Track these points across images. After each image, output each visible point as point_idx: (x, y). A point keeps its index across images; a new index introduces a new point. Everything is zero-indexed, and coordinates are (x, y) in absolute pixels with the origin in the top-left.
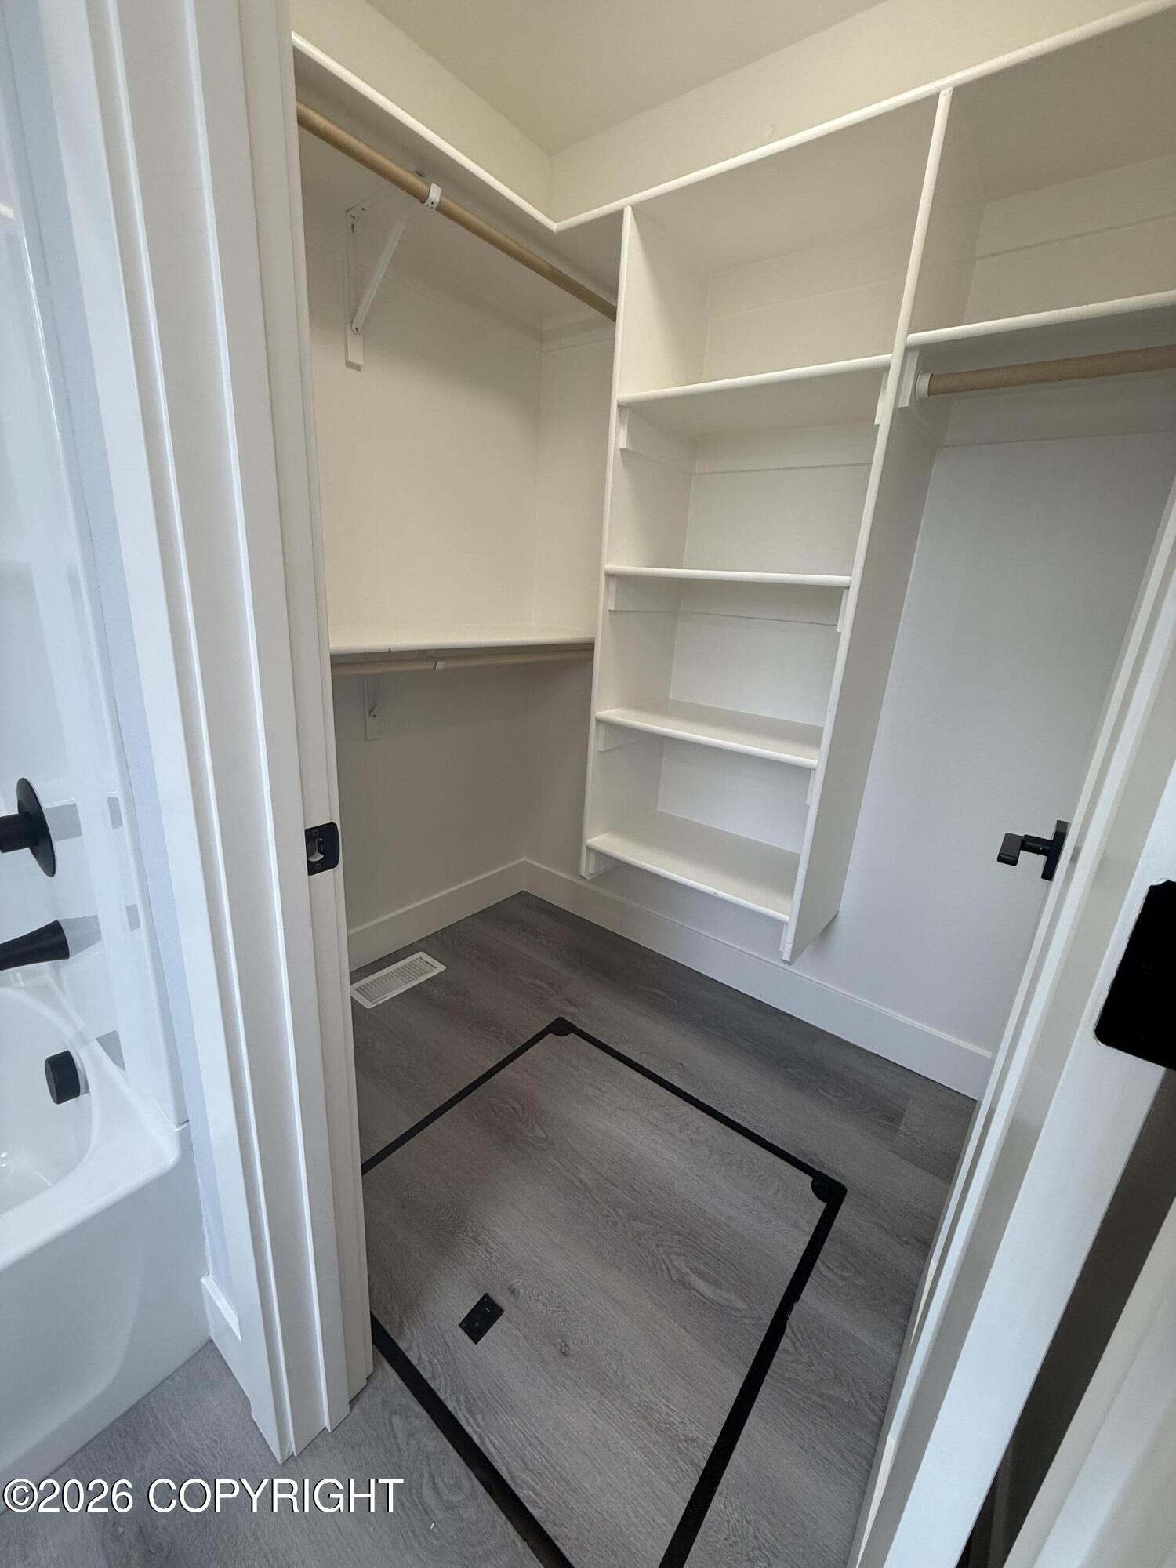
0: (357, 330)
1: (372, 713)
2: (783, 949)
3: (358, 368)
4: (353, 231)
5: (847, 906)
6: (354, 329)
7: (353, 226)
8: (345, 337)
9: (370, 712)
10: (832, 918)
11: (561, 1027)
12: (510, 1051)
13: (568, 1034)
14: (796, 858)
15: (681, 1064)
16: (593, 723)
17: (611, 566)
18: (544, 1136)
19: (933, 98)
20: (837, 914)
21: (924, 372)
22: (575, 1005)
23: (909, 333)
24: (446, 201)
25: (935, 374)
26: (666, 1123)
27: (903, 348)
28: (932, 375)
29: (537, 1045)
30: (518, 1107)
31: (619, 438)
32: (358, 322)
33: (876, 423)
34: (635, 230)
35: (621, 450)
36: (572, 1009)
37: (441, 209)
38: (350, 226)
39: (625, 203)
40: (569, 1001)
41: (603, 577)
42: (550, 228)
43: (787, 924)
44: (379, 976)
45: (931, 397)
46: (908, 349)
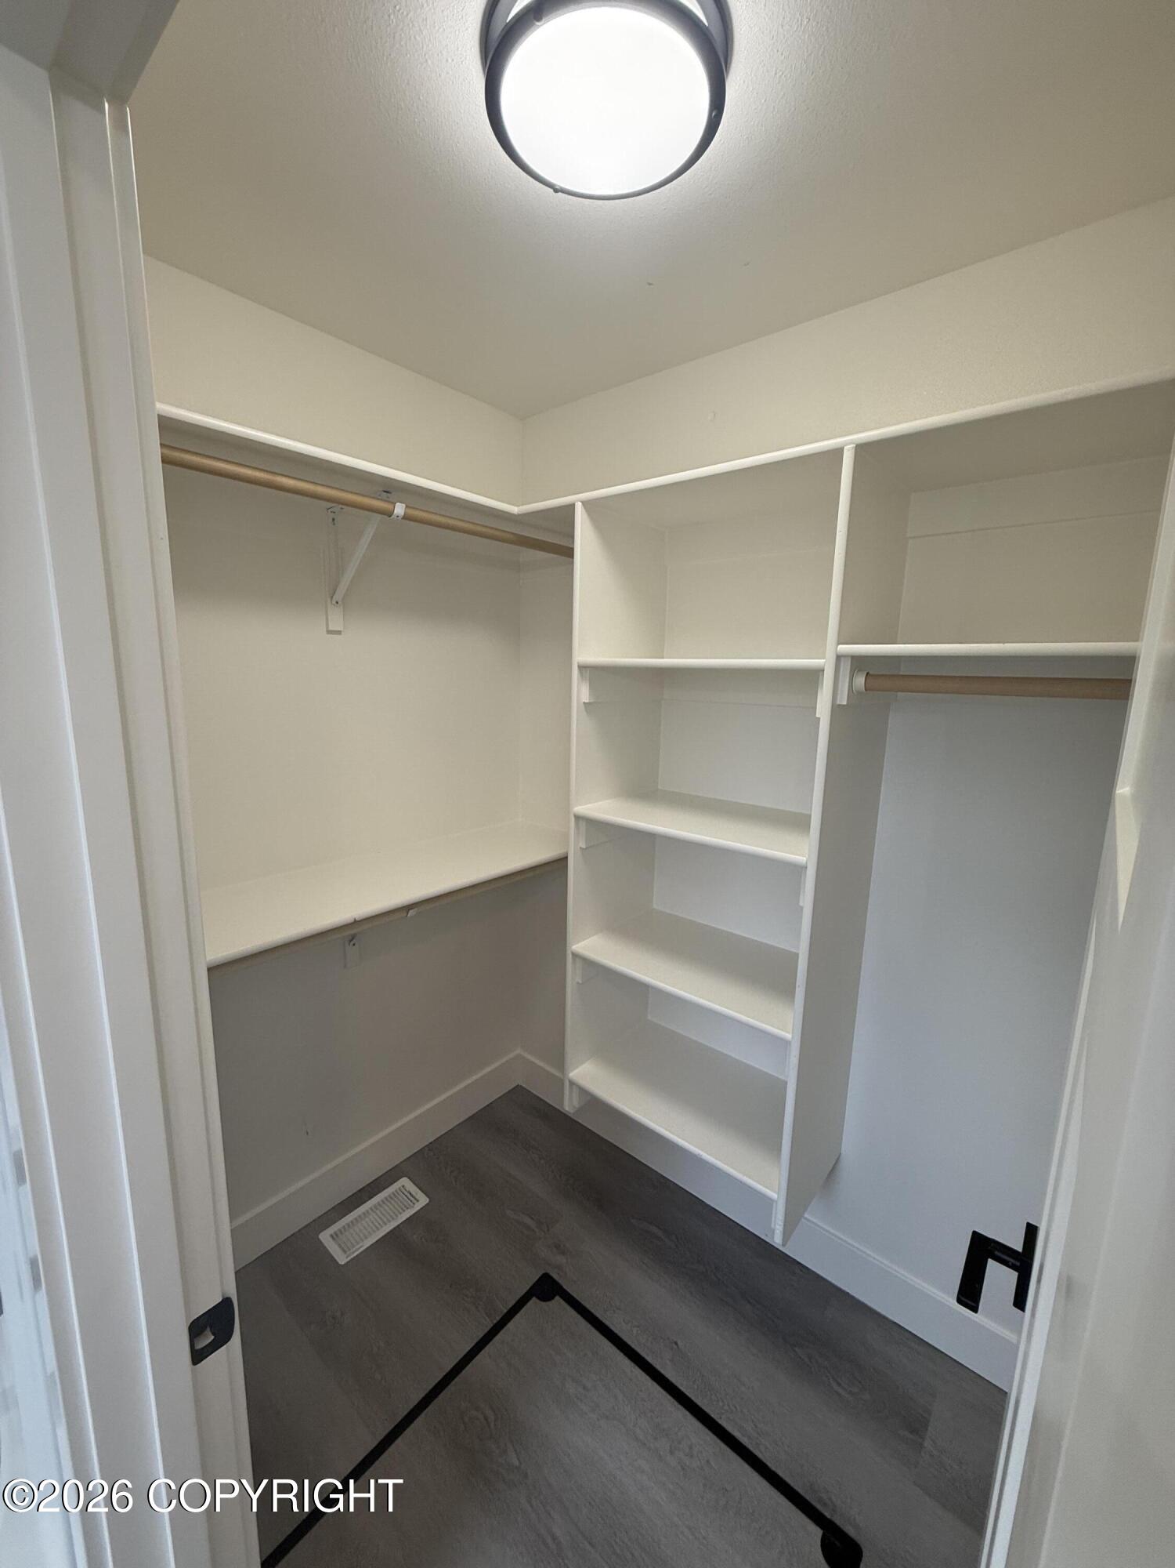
0: (337, 603)
1: (352, 943)
2: (775, 1225)
3: (339, 633)
4: (334, 524)
5: (850, 1144)
6: (334, 602)
7: (334, 520)
8: (326, 607)
9: (351, 941)
10: (831, 1166)
11: (547, 1288)
12: (488, 1324)
13: (553, 1298)
14: (784, 1085)
15: (676, 1343)
16: (569, 958)
17: (581, 809)
18: (516, 1463)
19: (838, 452)
20: (838, 1159)
21: (860, 670)
22: (563, 1253)
23: (839, 643)
24: (411, 512)
25: (871, 673)
26: (656, 1439)
27: (835, 657)
28: (868, 673)
29: (518, 1317)
30: (492, 1418)
31: (581, 692)
32: (338, 597)
33: (817, 716)
34: (585, 516)
35: (584, 703)
36: (561, 1259)
37: (406, 517)
38: (331, 520)
39: (577, 499)
40: (557, 1247)
41: (573, 819)
42: (512, 512)
43: (777, 1202)
44: (360, 1213)
45: (868, 692)
46: (839, 658)
